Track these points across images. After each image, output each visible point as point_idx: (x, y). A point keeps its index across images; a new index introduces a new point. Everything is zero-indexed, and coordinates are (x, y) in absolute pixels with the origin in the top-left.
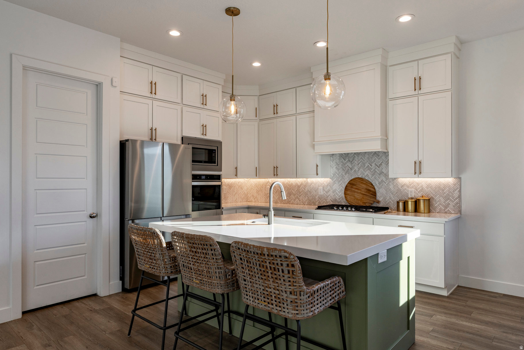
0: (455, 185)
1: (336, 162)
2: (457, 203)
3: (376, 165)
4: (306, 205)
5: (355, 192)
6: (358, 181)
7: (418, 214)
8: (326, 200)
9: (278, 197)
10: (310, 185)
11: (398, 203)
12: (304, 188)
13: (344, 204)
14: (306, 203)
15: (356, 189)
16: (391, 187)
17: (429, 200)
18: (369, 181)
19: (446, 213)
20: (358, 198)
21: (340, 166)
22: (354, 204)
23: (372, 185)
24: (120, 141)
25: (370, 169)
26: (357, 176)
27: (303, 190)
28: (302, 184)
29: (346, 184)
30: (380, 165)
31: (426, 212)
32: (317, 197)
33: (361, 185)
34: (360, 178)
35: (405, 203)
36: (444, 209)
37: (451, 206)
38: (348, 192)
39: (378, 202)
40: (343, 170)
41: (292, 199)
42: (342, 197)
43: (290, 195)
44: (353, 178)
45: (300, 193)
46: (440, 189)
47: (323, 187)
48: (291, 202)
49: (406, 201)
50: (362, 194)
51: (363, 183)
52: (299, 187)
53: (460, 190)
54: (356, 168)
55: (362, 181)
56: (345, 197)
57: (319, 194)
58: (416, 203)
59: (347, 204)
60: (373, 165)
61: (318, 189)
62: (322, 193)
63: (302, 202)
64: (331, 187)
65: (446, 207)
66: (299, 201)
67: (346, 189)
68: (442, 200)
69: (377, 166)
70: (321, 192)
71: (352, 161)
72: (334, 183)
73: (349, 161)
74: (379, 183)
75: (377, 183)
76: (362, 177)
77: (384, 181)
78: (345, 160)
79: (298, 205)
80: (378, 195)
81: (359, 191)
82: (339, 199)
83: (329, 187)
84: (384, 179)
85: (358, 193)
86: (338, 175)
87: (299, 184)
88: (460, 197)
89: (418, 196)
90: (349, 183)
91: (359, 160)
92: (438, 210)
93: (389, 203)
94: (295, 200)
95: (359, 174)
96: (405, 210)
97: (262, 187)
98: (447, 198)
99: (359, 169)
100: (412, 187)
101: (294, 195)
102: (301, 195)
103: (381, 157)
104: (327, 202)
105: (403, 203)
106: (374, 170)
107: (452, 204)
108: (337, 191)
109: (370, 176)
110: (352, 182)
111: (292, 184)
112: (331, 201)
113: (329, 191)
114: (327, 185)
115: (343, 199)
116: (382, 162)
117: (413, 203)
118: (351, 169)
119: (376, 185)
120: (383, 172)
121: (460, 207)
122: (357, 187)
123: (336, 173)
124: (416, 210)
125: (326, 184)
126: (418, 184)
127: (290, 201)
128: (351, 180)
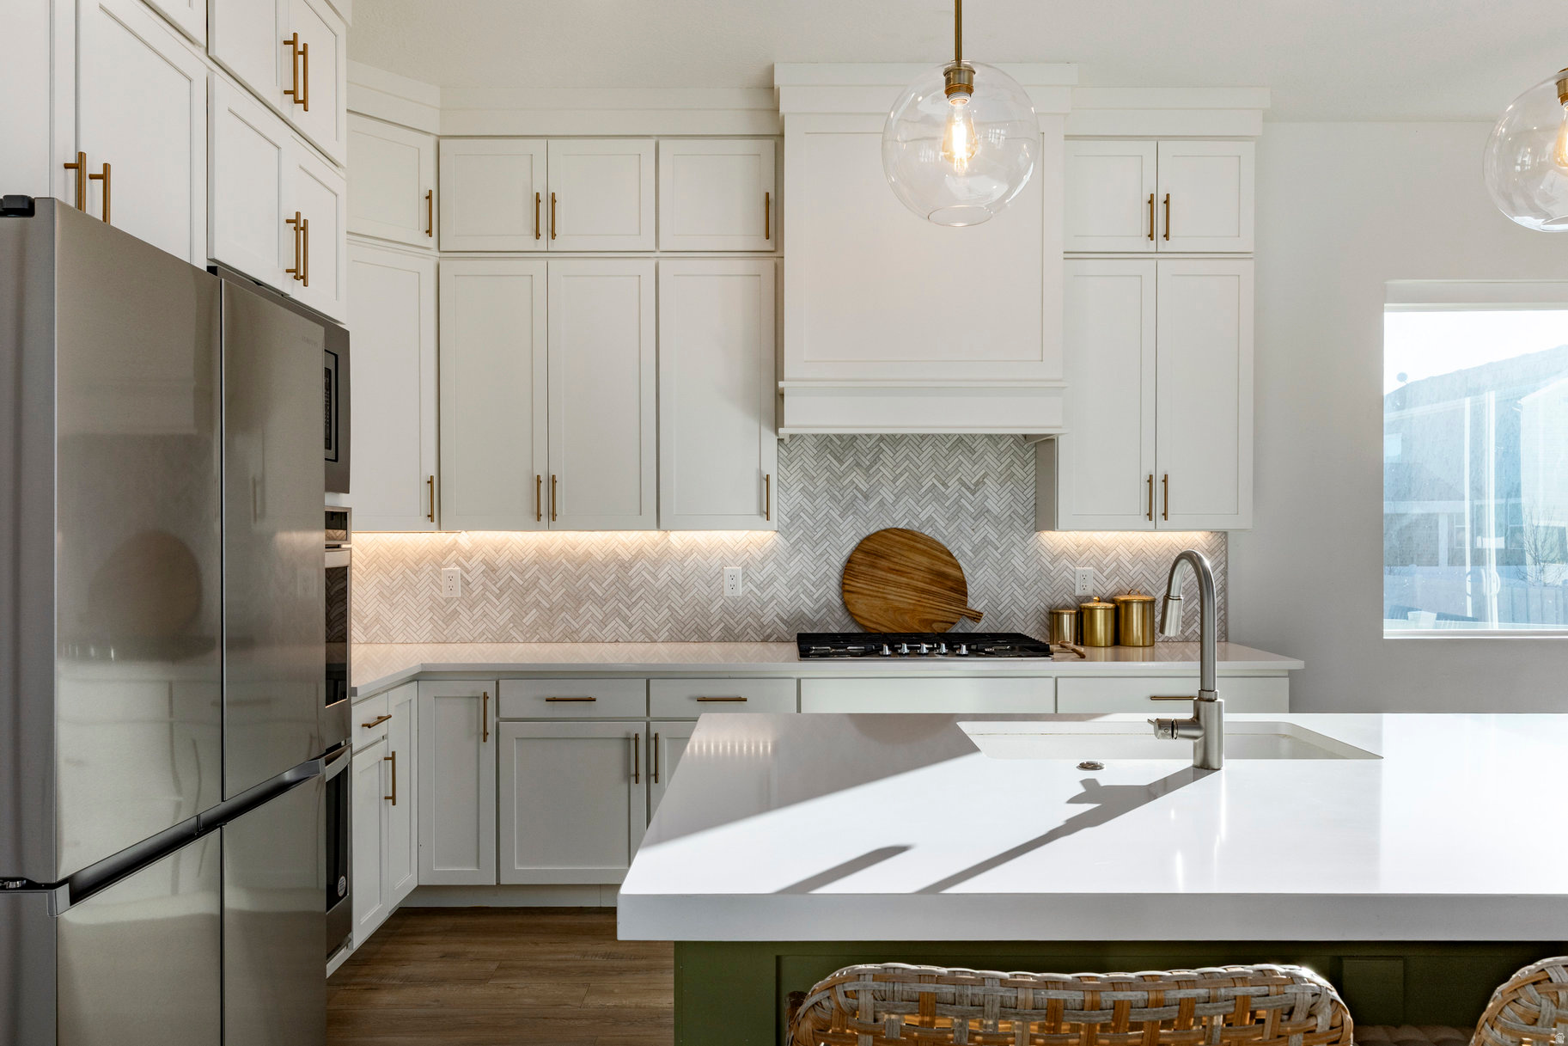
1: (803, 469)
2: (1219, 610)
3: (964, 484)
4: (660, 645)
5: (887, 582)
6: (897, 542)
7: (1124, 651)
8: (759, 617)
9: (508, 614)
10: (682, 560)
11: (1055, 613)
12: (650, 572)
13: (835, 631)
14: (664, 634)
15: (891, 570)
16: (1018, 561)
17: (1152, 603)
18: (937, 543)
19: (1187, 640)
20: (901, 606)
21: (821, 483)
22: (884, 630)
23: (950, 555)
25: (939, 498)
26: (889, 524)
27: (645, 581)
28: (639, 555)
29: (847, 552)
30: (976, 484)
32: (715, 608)
33: (911, 555)
34: (902, 530)
35: (1082, 617)
38: (859, 584)
39: (977, 617)
40: (833, 497)
41: (588, 622)
42: (828, 605)
43: (579, 603)
44: (873, 530)
45: (631, 592)
47: (746, 567)
48: (585, 634)
49: (1084, 608)
50: (916, 589)
51: (917, 549)
52: (625, 566)
53: (1226, 567)
54: (887, 494)
55: (912, 543)
56: (845, 602)
57: (726, 594)
58: (1119, 613)
60: (953, 483)
61: (720, 574)
62: (740, 591)
63: (643, 631)
64: (779, 565)
66: (623, 629)
67: (849, 569)
69: (968, 488)
70: (736, 589)
71: (870, 467)
72: (795, 548)
73: (858, 465)
74: (976, 551)
75: (967, 549)
76: (908, 527)
77: (991, 543)
78: (841, 462)
79: (621, 645)
80: (973, 590)
81: (904, 580)
82: (817, 612)
83: (771, 567)
84: (993, 536)
85: (898, 585)
86: (811, 517)
87: (626, 556)
88: (1225, 589)
89: (1109, 589)
90: (859, 549)
91: (897, 465)
93: (1008, 618)
94: (603, 624)
95: (897, 516)
96: (1082, 638)
97: (416, 572)
99: (898, 498)
100: (1088, 563)
101: (601, 602)
102: (635, 603)
103: (981, 456)
104: (764, 626)
105: (1073, 617)
106: (957, 502)
108: (809, 579)
109: (941, 523)
110: (870, 545)
111: (588, 555)
112: (783, 619)
113: (770, 583)
114: (764, 559)
115: (831, 610)
116: (985, 475)
117: (1110, 615)
118: (866, 497)
119: (964, 554)
120: (988, 511)
121: (1226, 621)
122: (895, 563)
123: (804, 510)
124: (1118, 638)
125: (758, 555)
126: (1105, 551)
127: (577, 631)
128: (867, 538)
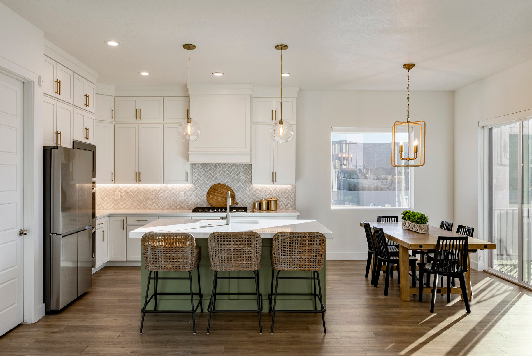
0: (292, 189)
1: (198, 170)
2: (293, 202)
3: (235, 173)
4: (165, 210)
5: (217, 196)
6: (220, 187)
7: (269, 211)
8: (188, 204)
9: (130, 203)
10: (170, 191)
11: (254, 203)
12: (163, 193)
13: (205, 207)
14: (166, 207)
15: (218, 193)
16: (247, 191)
17: (276, 201)
18: (229, 187)
19: (286, 209)
20: (220, 201)
21: (202, 173)
22: (216, 207)
23: (232, 189)
24: (43, 147)
25: (230, 176)
26: (218, 183)
27: (162, 195)
28: (161, 189)
29: (208, 189)
30: (238, 173)
31: (275, 210)
32: (178, 201)
33: (222, 189)
34: (221, 184)
35: (260, 204)
36: (285, 207)
37: (289, 204)
38: (211, 196)
39: (237, 204)
40: (205, 176)
41: (149, 205)
42: (204, 201)
43: (147, 200)
44: (214, 184)
45: (159, 198)
46: (282, 192)
47: (185, 192)
48: (148, 207)
49: (261, 202)
50: (223, 197)
51: (224, 188)
52: (157, 192)
53: (295, 193)
54: (217, 175)
55: (223, 187)
56: (208, 200)
57: (180, 198)
58: (268, 203)
59: (209, 206)
60: (233, 173)
61: (179, 194)
62: (183, 198)
63: (161, 207)
64: (193, 192)
65: (286, 205)
66: (157, 206)
67: (209, 193)
68: (284, 200)
69: (236, 174)
70: (182, 197)
71: (214, 169)
72: (196, 188)
73: (211, 169)
74: (238, 189)
75: (236, 188)
76: (222, 183)
77: (241, 187)
78: (207, 168)
79: (156, 210)
80: (236, 197)
81: (221, 195)
82: (201, 202)
83: (191, 192)
84: (242, 185)
85: (220, 196)
86: (200, 181)
87: (158, 189)
88: (295, 198)
89: (268, 197)
90: (211, 188)
91: (220, 169)
92: (281, 208)
93: (245, 204)
94: (152, 205)
95: (220, 180)
96: (260, 208)
97: (109, 193)
98: (287, 199)
99: (220, 176)
100: (263, 191)
101: (152, 200)
102: (160, 200)
103: (239, 167)
104: (189, 206)
105: (258, 204)
106: (233, 177)
107: (290, 203)
108: (199, 195)
109: (230, 182)
110: (214, 187)
111: (149, 189)
112: (193, 204)
113: (191, 196)
114: (189, 191)
115: (204, 202)
116: (240, 171)
117: (266, 203)
118: (213, 176)
119: (235, 189)
120: (241, 179)
121: (295, 205)
122: (219, 191)
123: (198, 179)
124: (268, 209)
125: (188, 189)
126: (267, 189)
127: (146, 207)
128: (213, 186)
